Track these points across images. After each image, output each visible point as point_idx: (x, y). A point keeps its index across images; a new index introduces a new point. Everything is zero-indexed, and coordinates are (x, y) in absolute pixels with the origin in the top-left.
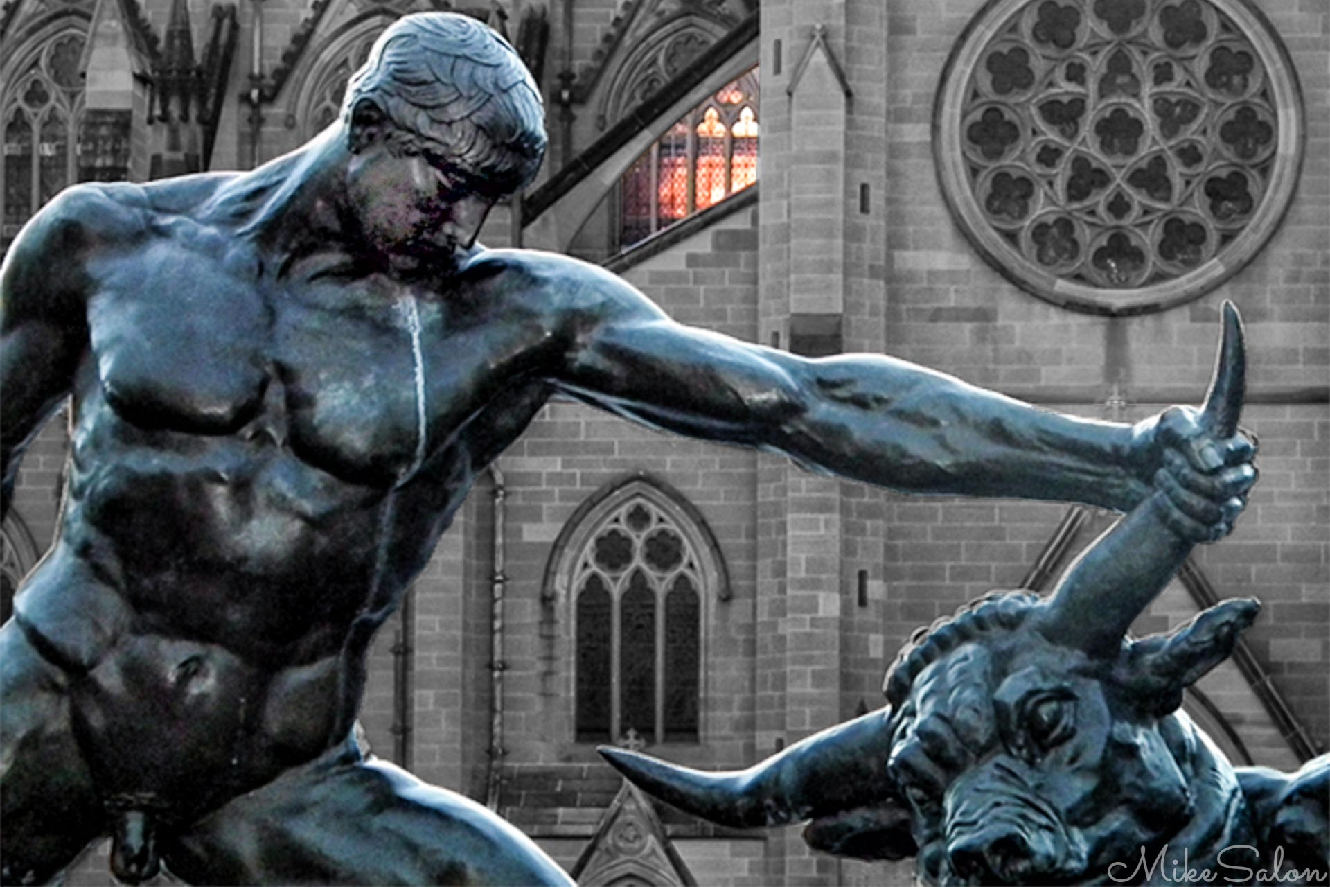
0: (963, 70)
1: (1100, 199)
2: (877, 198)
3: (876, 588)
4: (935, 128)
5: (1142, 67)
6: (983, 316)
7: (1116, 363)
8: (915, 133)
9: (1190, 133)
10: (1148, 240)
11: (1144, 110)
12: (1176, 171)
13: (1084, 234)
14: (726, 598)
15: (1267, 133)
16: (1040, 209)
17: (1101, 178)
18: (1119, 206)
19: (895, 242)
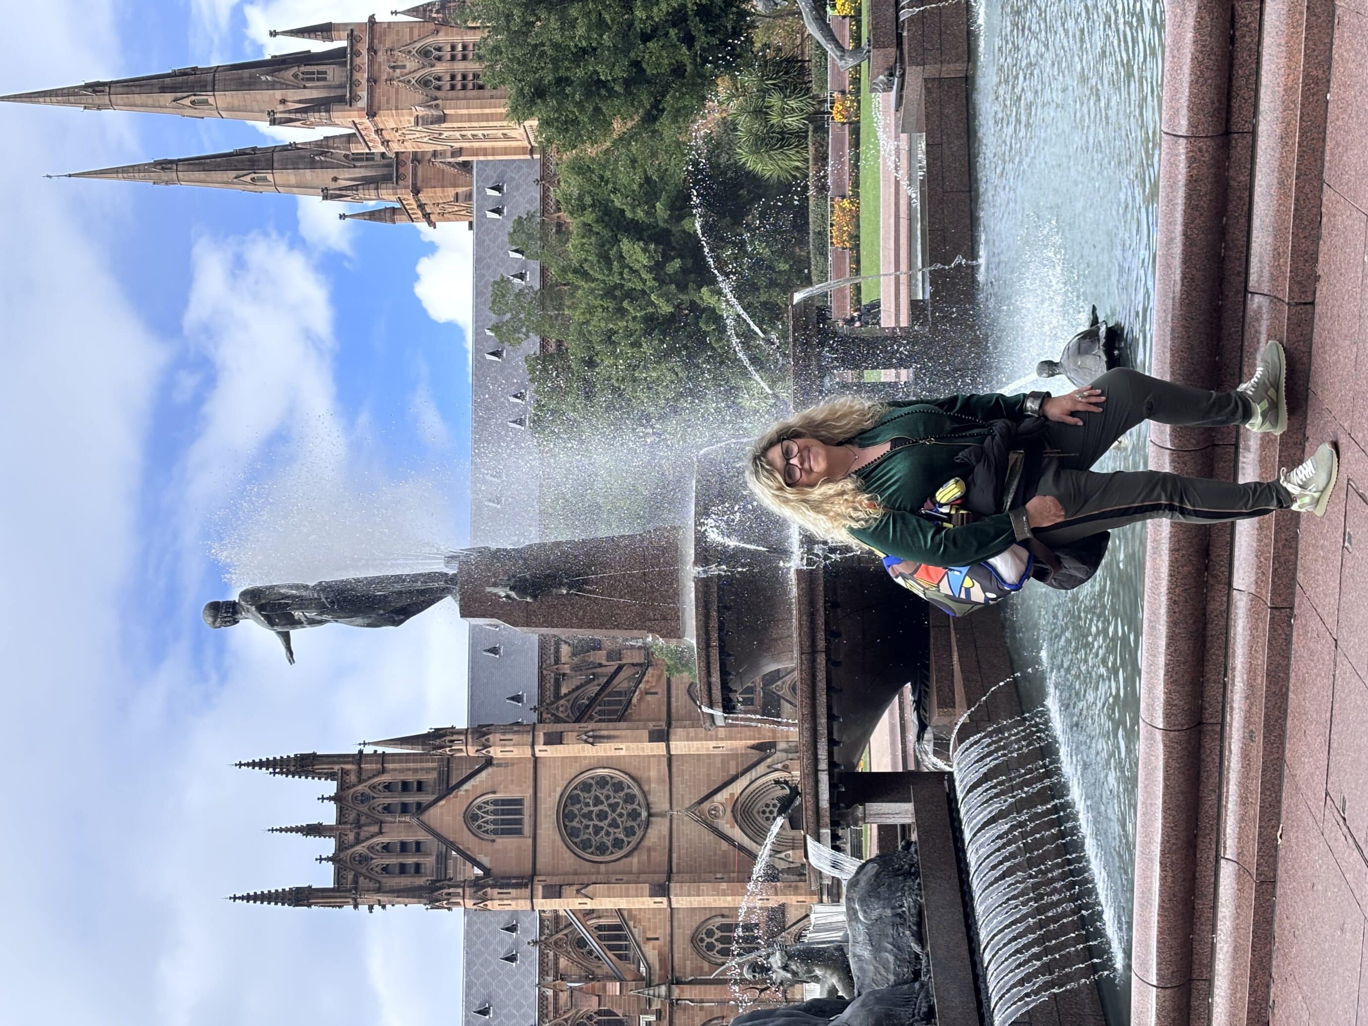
0: (588, 856)
1: (619, 820)
2: (619, 877)
3: (719, 876)
4: (601, 863)
5: (586, 810)
6: (649, 850)
7: (662, 815)
8: (603, 867)
9: (603, 798)
10: (630, 807)
11: (596, 809)
12: (612, 801)
13: (629, 824)
14: (723, 916)
15: (603, 778)
16: (622, 836)
17: (614, 820)
18: (621, 815)
19: (631, 873)
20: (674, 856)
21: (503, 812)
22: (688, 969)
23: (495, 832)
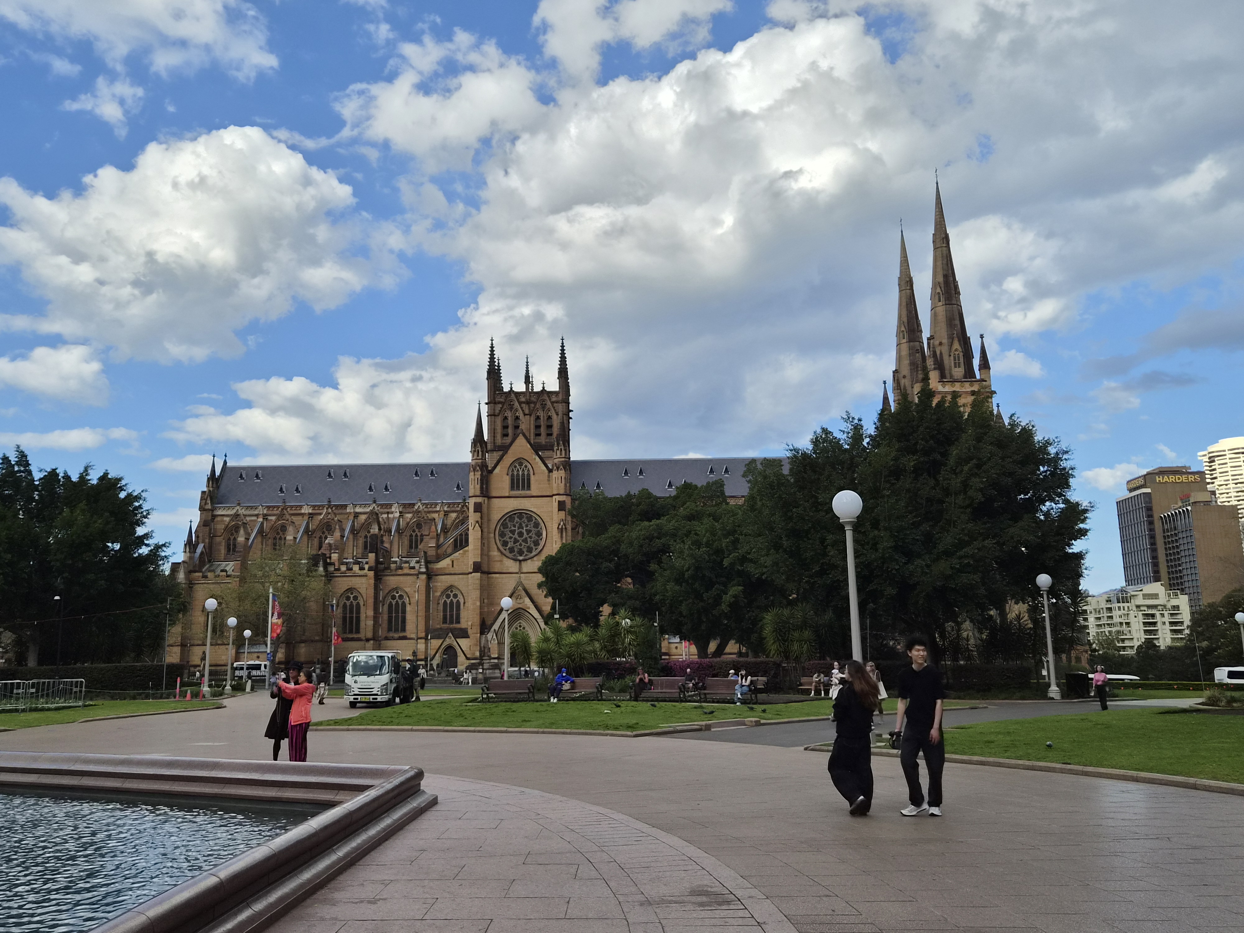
0: (498, 527)
1: (518, 544)
4: (494, 535)
7: (520, 568)
9: (530, 535)
11: (524, 531)
12: (529, 540)
13: (516, 550)
14: (464, 603)
15: (541, 534)
16: (509, 546)
17: (518, 541)
18: (521, 545)
19: (487, 550)
20: (498, 575)
21: (523, 480)
22: (436, 584)
23: (513, 475)
